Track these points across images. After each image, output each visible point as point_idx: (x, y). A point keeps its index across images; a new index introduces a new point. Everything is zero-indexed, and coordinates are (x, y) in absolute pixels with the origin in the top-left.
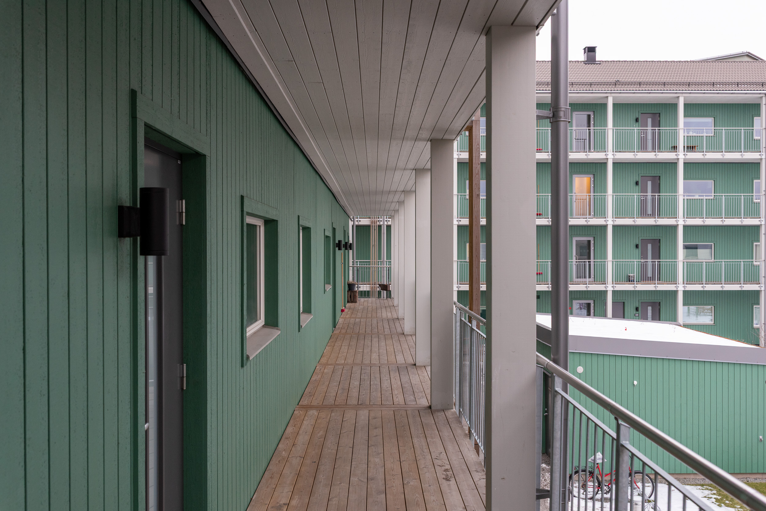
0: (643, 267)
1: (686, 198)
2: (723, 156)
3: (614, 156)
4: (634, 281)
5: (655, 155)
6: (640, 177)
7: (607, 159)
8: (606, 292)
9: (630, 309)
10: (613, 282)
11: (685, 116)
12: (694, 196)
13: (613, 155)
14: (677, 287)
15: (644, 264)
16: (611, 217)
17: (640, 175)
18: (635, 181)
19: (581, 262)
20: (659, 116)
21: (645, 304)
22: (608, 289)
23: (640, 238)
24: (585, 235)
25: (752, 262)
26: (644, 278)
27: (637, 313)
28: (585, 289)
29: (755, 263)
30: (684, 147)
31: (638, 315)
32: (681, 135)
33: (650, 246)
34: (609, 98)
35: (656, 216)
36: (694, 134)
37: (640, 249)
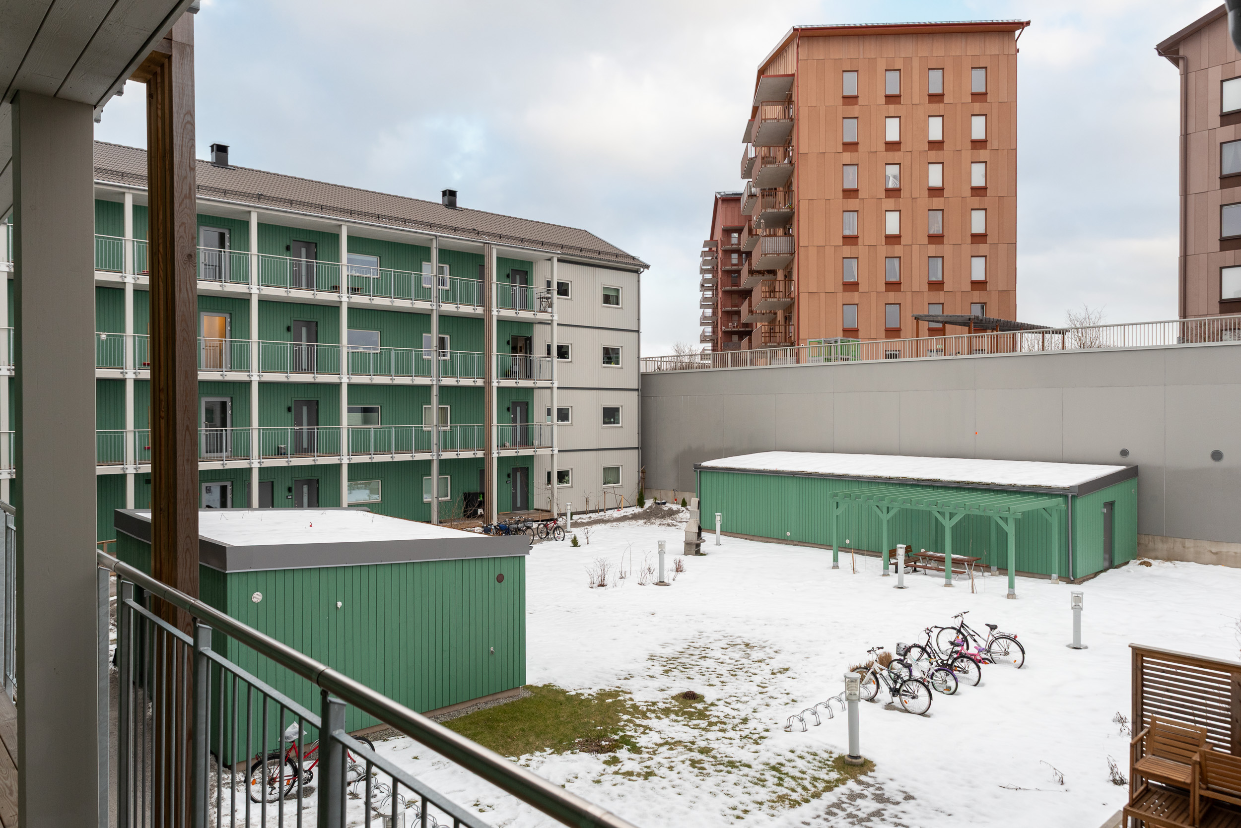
0: (298, 435)
1: (350, 350)
2: (392, 303)
3: (260, 291)
4: (287, 455)
5: (314, 294)
6: (292, 321)
7: (251, 294)
8: (250, 469)
9: (280, 492)
10: (259, 456)
11: (349, 251)
12: (357, 348)
13: (259, 289)
14: (341, 460)
15: (297, 432)
16: (257, 371)
17: (292, 319)
18: (286, 326)
19: (212, 430)
20: (316, 247)
21: (300, 483)
22: (253, 466)
23: (293, 399)
24: (219, 395)
25: (422, 427)
26: (299, 451)
27: (290, 494)
28: (221, 467)
29: (424, 429)
30: (348, 288)
31: (290, 497)
32: (345, 273)
33: (305, 409)
34: (252, 213)
35: (315, 372)
36: (358, 274)
37: (293, 413)
